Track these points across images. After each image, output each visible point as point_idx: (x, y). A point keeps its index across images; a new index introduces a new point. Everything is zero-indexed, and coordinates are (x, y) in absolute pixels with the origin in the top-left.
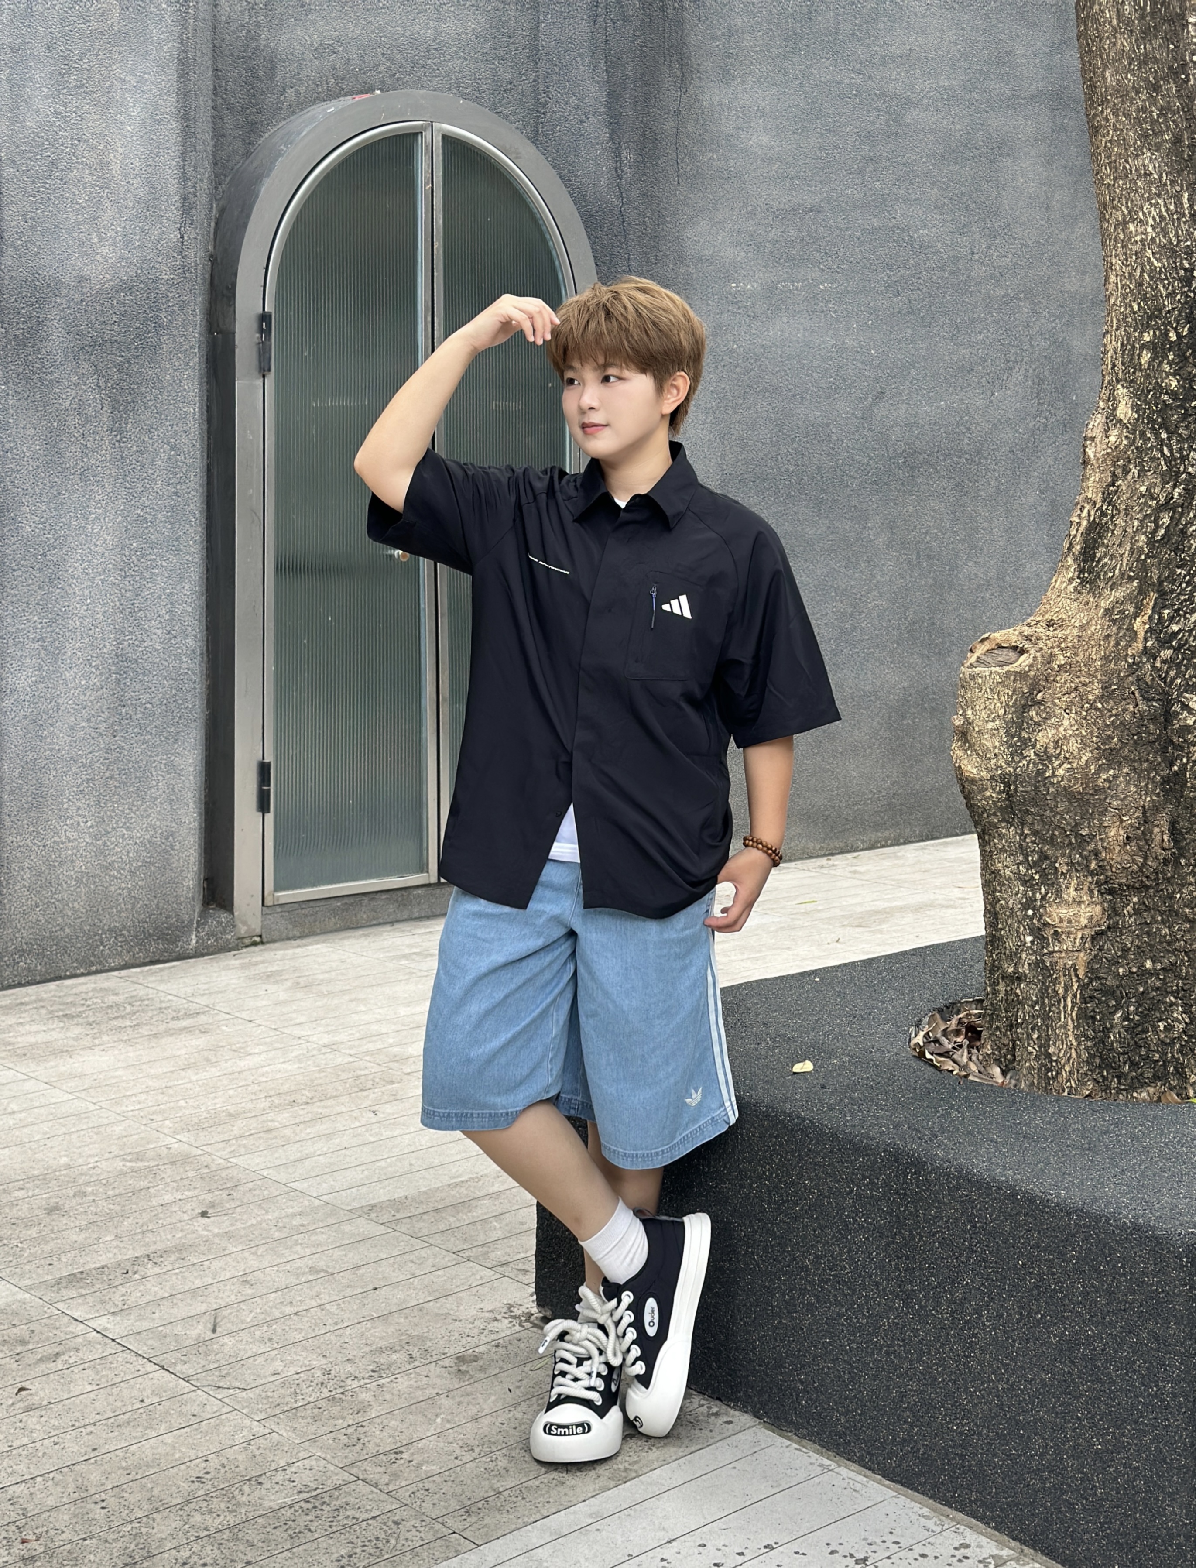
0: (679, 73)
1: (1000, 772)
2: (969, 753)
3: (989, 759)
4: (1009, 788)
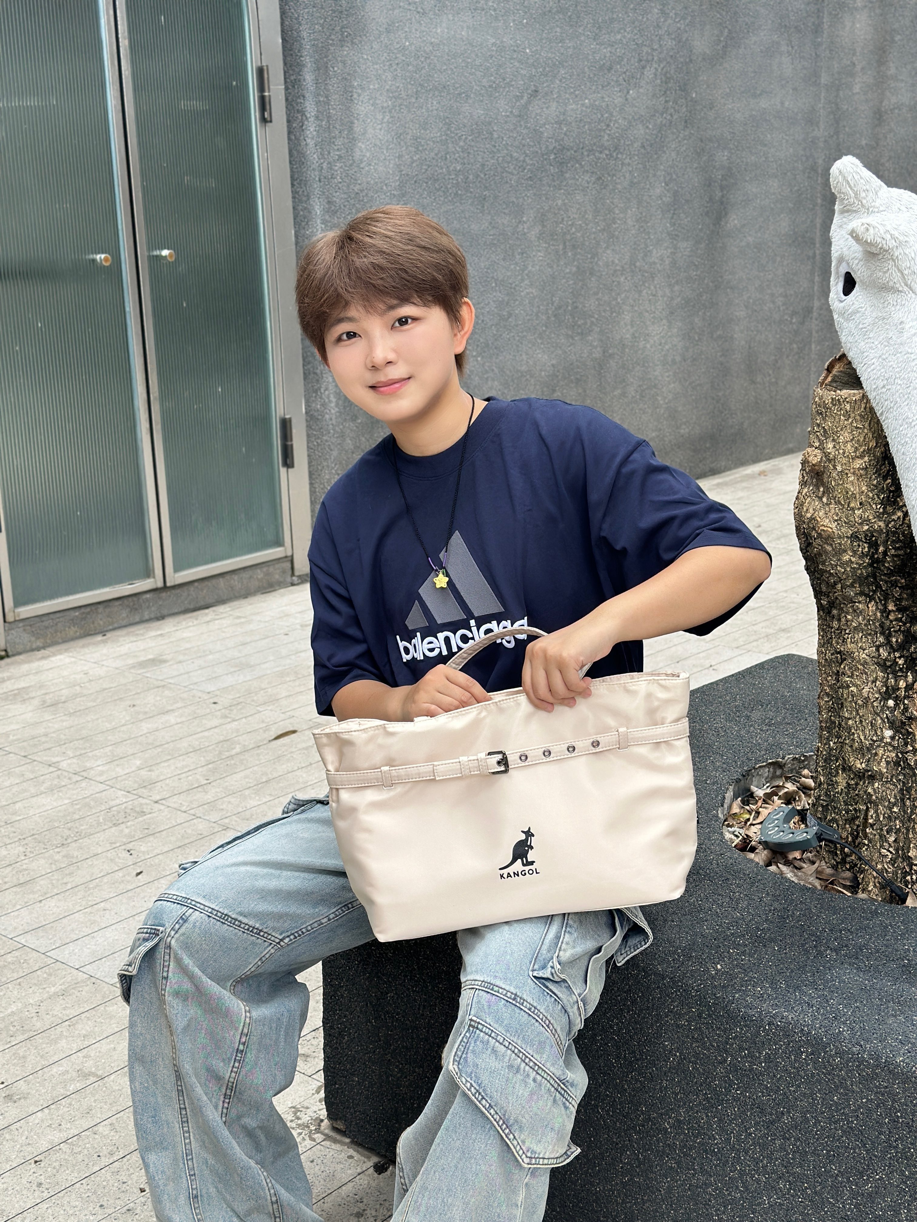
1: (866, 528)
2: (825, 500)
3: (853, 509)
4: (877, 550)
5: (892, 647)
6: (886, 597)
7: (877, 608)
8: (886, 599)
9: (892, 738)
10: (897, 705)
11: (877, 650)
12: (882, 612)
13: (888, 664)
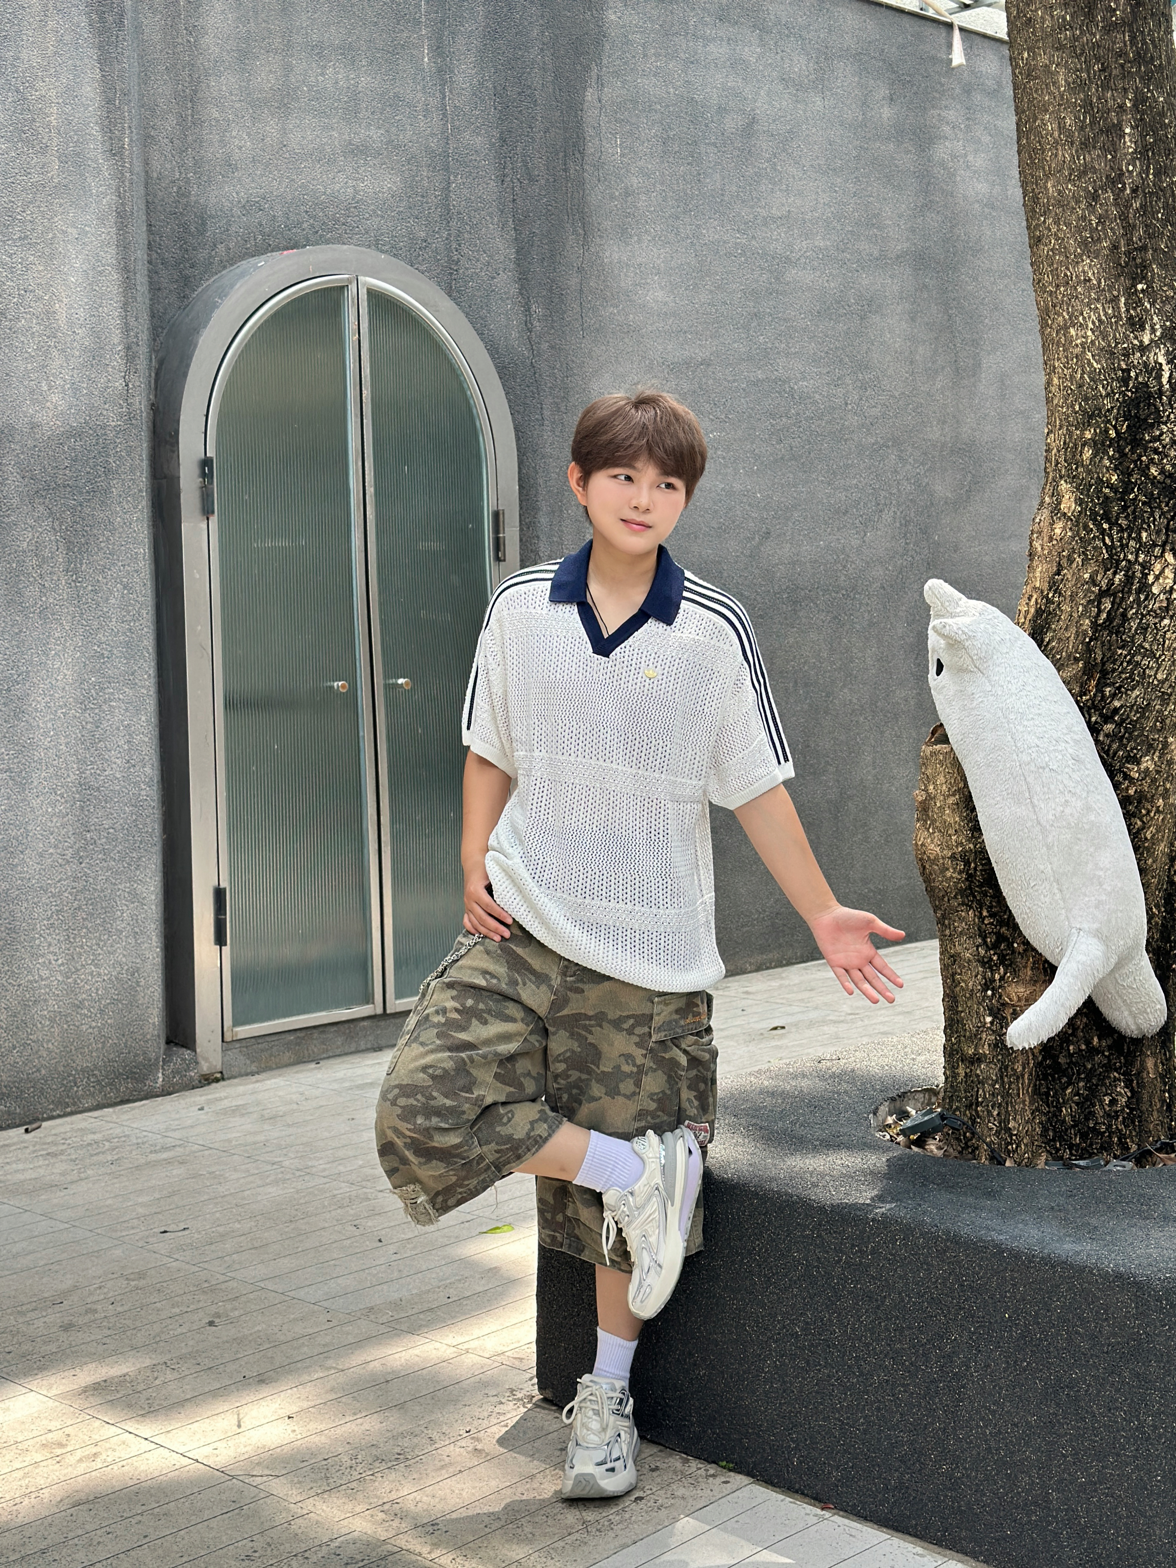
0: (581, 231)
1: (960, 849)
2: (931, 830)
3: (950, 836)
4: (970, 866)
5: (987, 946)
6: (981, 905)
7: (975, 915)
8: (981, 908)
9: (992, 1023)
10: (993, 994)
11: (977, 949)
12: (979, 919)
13: (986, 960)
